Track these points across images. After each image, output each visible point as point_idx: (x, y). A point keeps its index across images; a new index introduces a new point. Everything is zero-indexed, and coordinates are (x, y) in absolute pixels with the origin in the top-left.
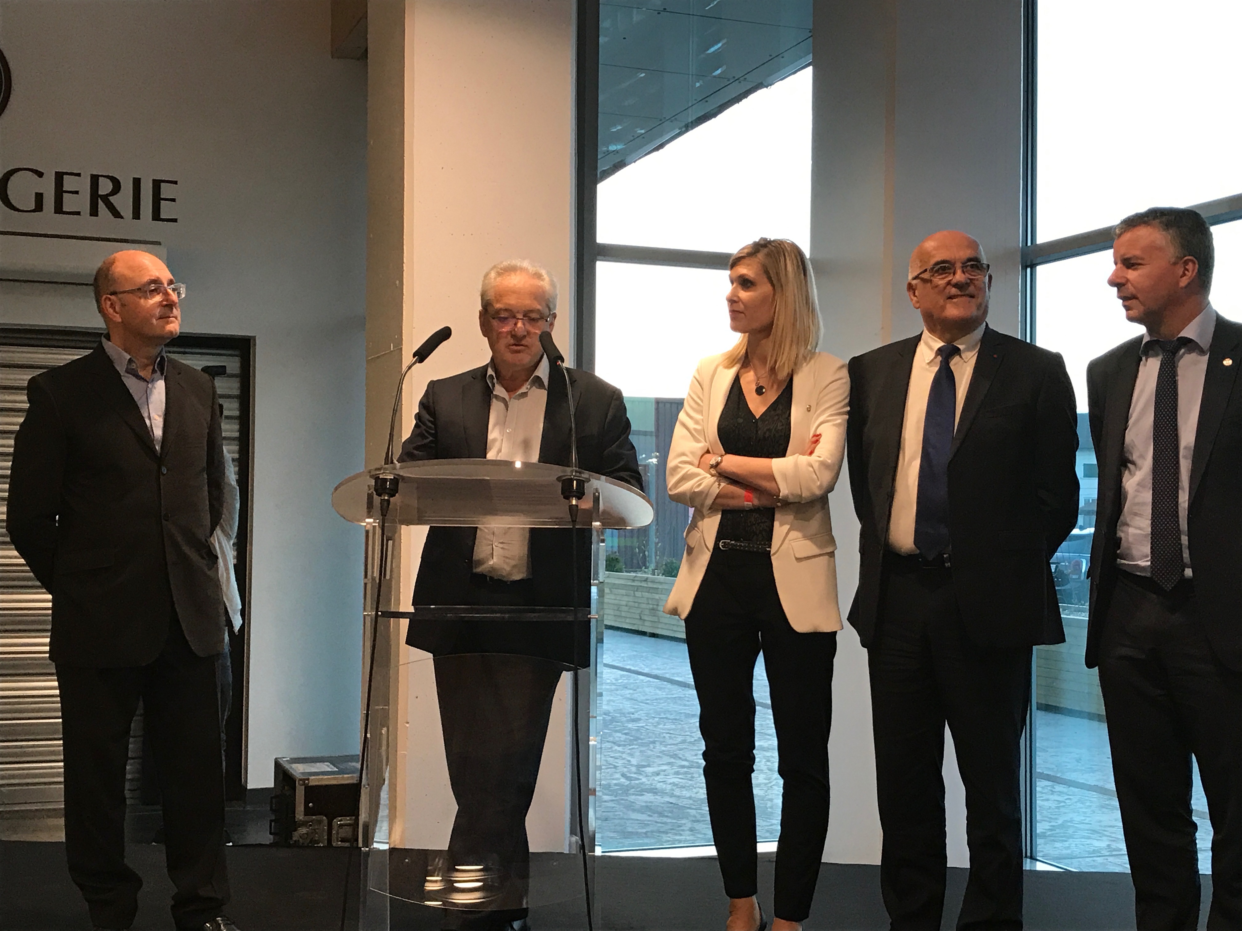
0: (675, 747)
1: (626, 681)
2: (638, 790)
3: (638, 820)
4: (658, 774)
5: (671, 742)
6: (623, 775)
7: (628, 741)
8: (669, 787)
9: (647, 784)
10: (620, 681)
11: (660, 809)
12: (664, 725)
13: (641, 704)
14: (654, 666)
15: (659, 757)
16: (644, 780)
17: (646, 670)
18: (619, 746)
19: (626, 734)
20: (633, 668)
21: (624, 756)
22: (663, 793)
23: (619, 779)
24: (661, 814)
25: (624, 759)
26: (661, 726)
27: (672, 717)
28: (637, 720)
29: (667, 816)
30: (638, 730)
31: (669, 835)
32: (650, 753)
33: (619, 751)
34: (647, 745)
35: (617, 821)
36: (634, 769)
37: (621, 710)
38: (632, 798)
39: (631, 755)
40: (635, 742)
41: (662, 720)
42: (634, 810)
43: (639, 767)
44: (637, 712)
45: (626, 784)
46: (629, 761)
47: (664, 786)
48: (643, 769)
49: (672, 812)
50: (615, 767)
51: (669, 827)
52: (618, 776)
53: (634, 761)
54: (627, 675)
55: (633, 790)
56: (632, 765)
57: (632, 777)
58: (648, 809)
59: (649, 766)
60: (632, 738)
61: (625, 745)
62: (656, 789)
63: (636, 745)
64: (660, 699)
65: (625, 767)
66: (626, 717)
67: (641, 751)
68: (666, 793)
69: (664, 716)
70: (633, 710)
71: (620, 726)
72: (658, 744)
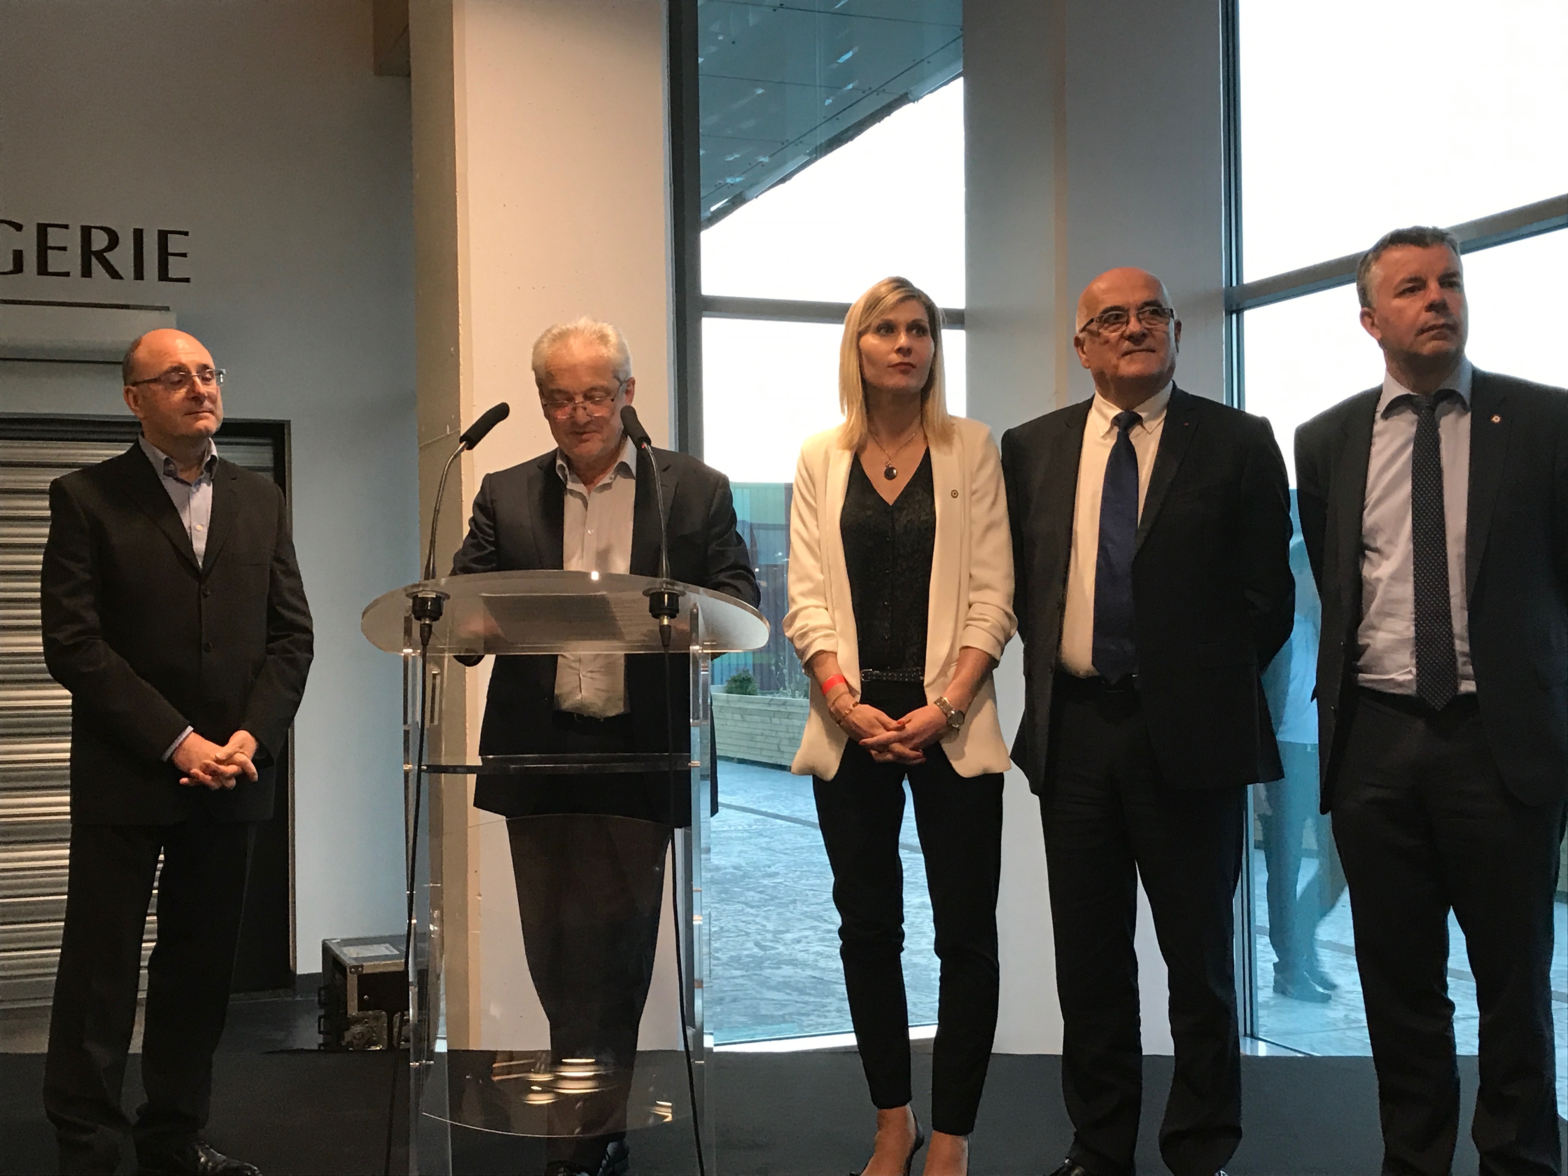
0: (820, 907)
1: (761, 827)
2: (774, 962)
3: (774, 1000)
4: (799, 942)
5: (815, 900)
6: (757, 944)
7: (762, 901)
8: (812, 957)
9: (786, 955)
10: (754, 827)
11: (801, 985)
12: (807, 880)
13: (779, 855)
14: (796, 808)
15: (799, 920)
16: (782, 949)
17: (786, 813)
18: (752, 907)
19: (760, 892)
20: (770, 811)
21: (758, 920)
22: (804, 965)
23: (752, 949)
24: (802, 992)
25: (757, 923)
26: (803, 882)
27: (816, 869)
28: (776, 874)
29: (810, 994)
30: (774, 887)
31: (812, 1017)
32: (789, 915)
33: (752, 914)
34: (786, 905)
35: (748, 1002)
36: (769, 936)
37: (755, 863)
38: (767, 972)
39: (767, 918)
40: (772, 903)
41: (805, 873)
42: (770, 988)
43: (776, 932)
44: (774, 865)
45: (760, 955)
46: (764, 926)
47: (807, 955)
48: (781, 936)
49: (815, 989)
50: (747, 934)
51: (811, 1007)
52: (750, 945)
53: (770, 926)
54: (763, 820)
55: (769, 962)
56: (768, 931)
57: (767, 946)
58: (785, 985)
59: (787, 931)
60: (767, 897)
61: (759, 907)
62: (796, 960)
63: (772, 905)
64: (802, 848)
65: (760, 934)
66: (761, 872)
67: (779, 914)
68: (808, 965)
69: (807, 869)
70: (770, 862)
71: (754, 883)
72: (799, 904)
